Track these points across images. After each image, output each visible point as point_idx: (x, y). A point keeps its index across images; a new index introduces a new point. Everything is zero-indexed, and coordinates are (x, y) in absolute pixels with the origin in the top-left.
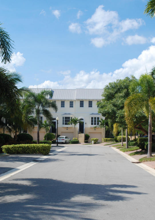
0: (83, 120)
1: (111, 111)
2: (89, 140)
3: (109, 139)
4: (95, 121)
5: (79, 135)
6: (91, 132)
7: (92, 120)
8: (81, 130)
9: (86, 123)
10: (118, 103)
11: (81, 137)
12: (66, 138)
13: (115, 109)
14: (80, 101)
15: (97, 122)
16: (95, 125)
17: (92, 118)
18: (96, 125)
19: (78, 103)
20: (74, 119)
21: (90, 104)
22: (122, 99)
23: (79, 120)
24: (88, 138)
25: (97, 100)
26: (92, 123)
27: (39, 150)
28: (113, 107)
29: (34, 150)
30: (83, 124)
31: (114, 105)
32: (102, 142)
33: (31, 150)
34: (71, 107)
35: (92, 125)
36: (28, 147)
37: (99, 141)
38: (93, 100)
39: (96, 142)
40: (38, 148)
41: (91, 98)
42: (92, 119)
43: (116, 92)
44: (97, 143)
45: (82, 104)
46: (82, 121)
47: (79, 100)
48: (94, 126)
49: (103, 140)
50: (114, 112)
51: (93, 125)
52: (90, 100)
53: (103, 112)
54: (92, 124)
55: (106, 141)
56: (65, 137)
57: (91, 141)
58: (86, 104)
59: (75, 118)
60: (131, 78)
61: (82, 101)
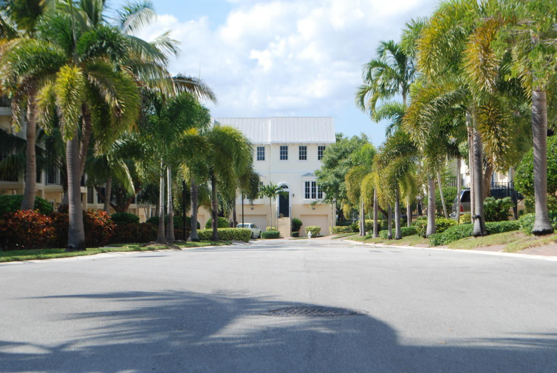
0: (287, 187)
1: (332, 183)
2: (301, 232)
3: (344, 228)
4: (314, 190)
5: (280, 220)
6: (304, 213)
7: (306, 189)
8: (284, 209)
9: (293, 195)
10: (342, 172)
11: (284, 226)
12: (252, 226)
13: (338, 180)
14: (281, 147)
15: (319, 192)
16: (313, 198)
17: (307, 184)
18: (315, 198)
19: (277, 152)
20: (268, 187)
21: (303, 153)
22: (347, 167)
23: (279, 189)
24: (299, 228)
25: (317, 144)
26: (306, 194)
27: (238, 236)
28: (335, 178)
29: (232, 235)
30: (288, 196)
31: (337, 176)
32: (328, 235)
33: (228, 235)
34: (261, 159)
35: (306, 198)
36: (224, 231)
37: (321, 233)
38: (309, 144)
39: (316, 234)
40: (237, 233)
41: (303, 140)
42: (306, 186)
43: (340, 158)
44: (318, 237)
45: (284, 152)
46: (285, 190)
47: (278, 144)
48: (311, 200)
49: (331, 229)
50: (336, 185)
51: (309, 198)
52: (302, 144)
53: (323, 184)
54: (307, 196)
55: (338, 231)
56: (250, 224)
57: (306, 232)
58: (293, 153)
59: (271, 184)
60: (360, 137)
61: (284, 147)
